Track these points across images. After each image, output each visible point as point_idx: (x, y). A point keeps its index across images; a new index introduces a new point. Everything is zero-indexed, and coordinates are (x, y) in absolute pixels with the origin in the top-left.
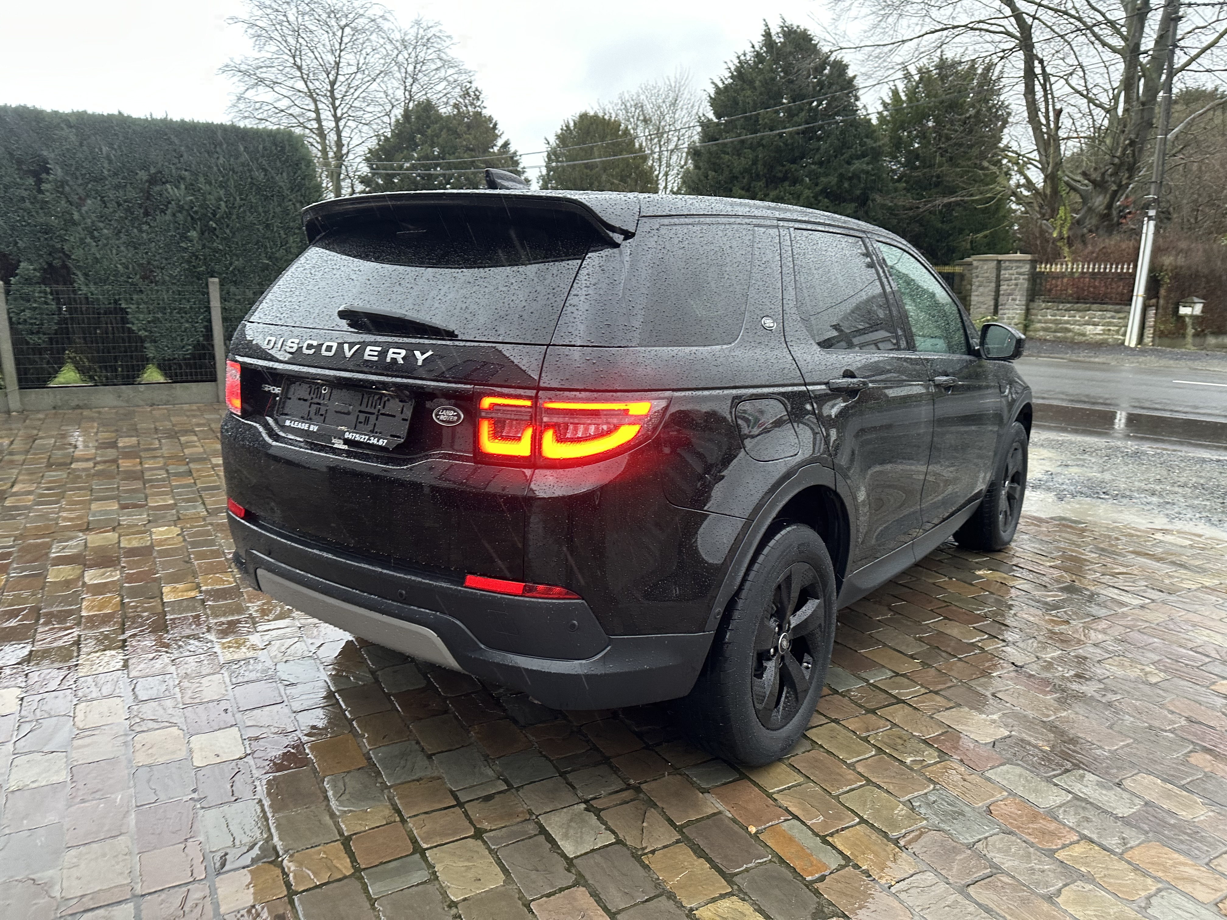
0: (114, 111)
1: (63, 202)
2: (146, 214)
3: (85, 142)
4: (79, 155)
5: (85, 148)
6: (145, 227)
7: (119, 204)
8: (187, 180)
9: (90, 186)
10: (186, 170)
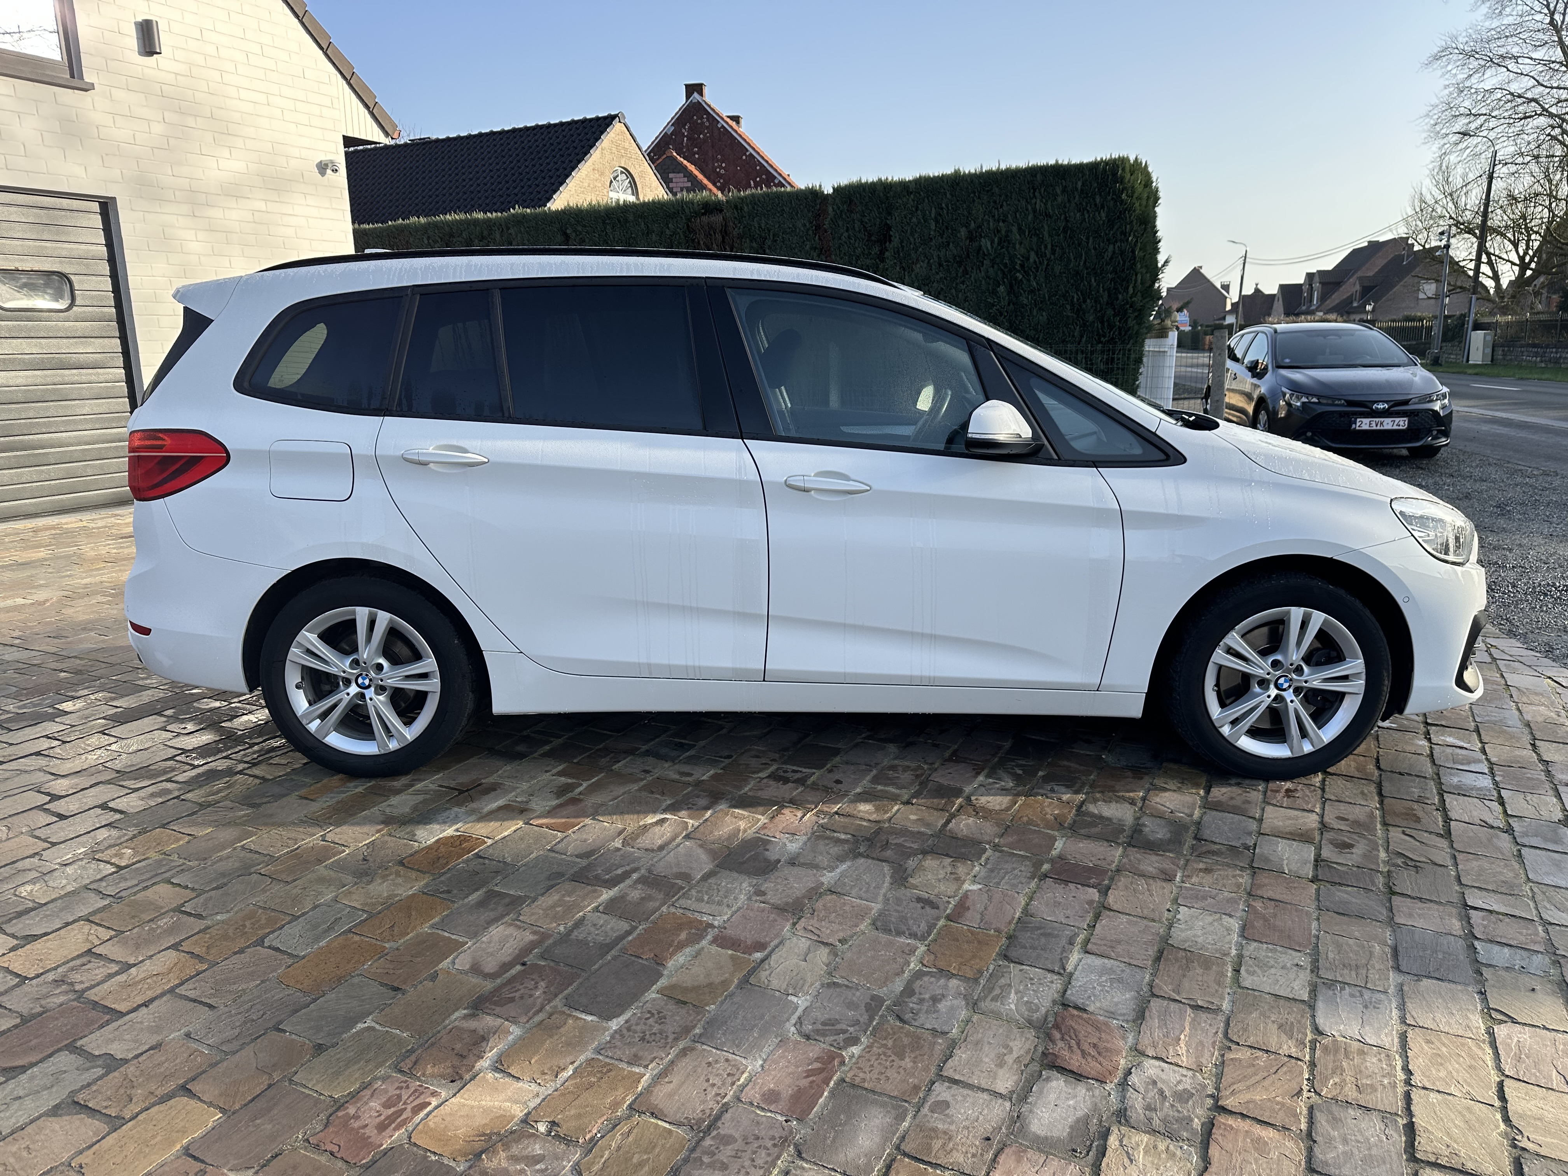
0: (949, 170)
1: (898, 268)
2: (966, 272)
3: (920, 207)
4: (914, 220)
5: (919, 212)
6: (963, 287)
7: (940, 265)
8: (1003, 232)
9: (920, 249)
10: (1004, 221)
